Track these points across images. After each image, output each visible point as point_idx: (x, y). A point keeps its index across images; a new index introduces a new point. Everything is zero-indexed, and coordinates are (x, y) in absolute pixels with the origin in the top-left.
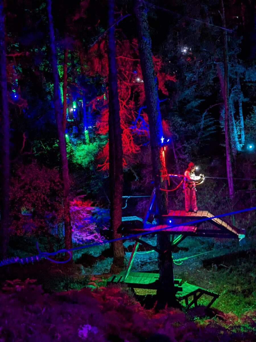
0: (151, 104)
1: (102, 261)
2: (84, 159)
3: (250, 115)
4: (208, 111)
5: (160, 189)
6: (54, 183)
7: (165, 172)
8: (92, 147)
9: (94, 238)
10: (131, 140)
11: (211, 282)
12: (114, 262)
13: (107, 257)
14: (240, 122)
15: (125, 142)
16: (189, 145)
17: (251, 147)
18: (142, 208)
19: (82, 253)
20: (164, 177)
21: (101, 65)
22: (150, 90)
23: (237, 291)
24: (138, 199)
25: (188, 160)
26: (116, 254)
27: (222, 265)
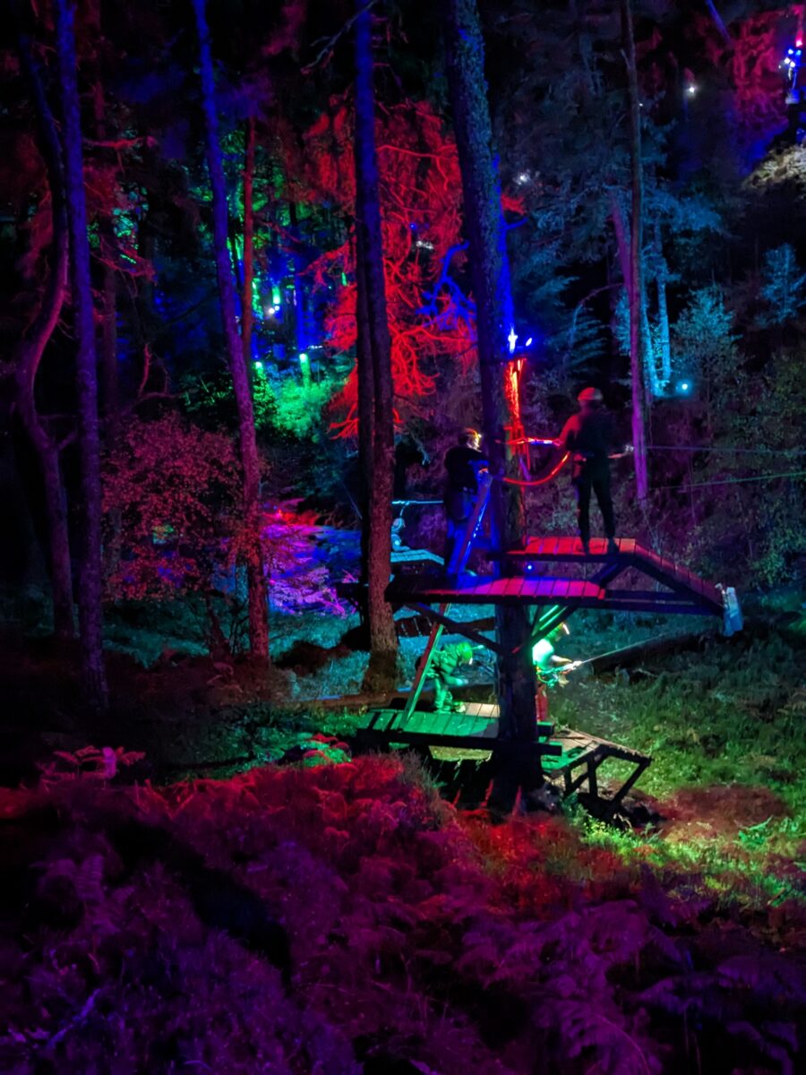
0: (483, 234)
1: (342, 660)
2: (299, 418)
3: (689, 308)
4: (587, 304)
5: (505, 479)
6: (220, 467)
7: (519, 431)
8: (317, 391)
9: (322, 599)
10: (411, 363)
11: (617, 716)
12: (372, 662)
13: (354, 649)
14: (661, 330)
15: (398, 369)
16: (541, 384)
17: (685, 387)
18: (432, 530)
19: (295, 638)
20: (517, 445)
21: (336, 174)
22: (481, 194)
23: (689, 743)
24: (424, 509)
25: (539, 417)
26: (376, 644)
27: (640, 670)
